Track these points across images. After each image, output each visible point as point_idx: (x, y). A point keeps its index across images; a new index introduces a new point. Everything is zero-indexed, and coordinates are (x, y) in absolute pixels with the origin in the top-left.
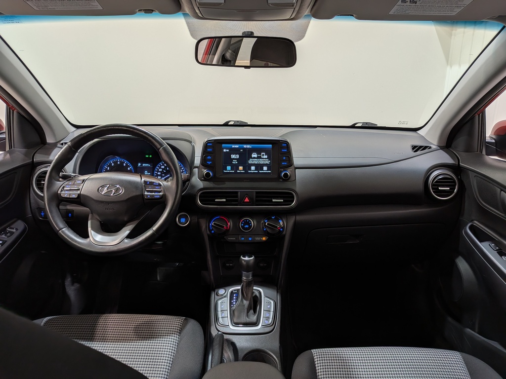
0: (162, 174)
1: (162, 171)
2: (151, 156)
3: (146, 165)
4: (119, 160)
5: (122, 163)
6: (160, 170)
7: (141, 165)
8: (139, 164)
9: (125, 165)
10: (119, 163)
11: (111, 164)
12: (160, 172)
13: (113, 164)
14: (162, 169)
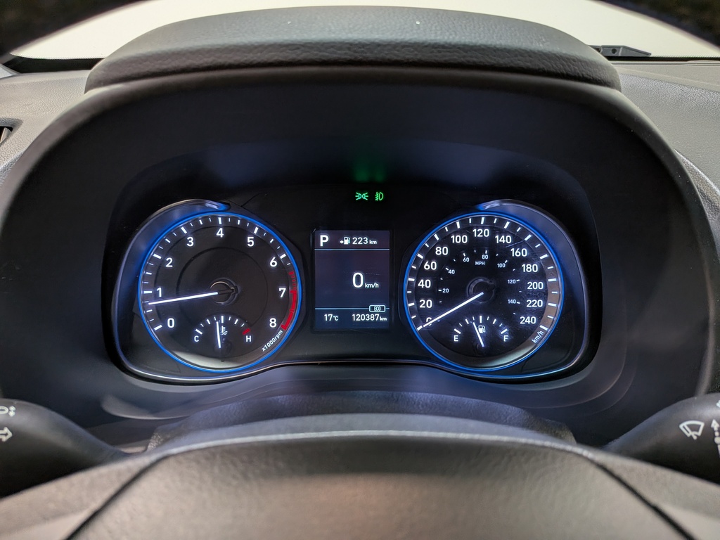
0: (436, 284)
1: (441, 271)
2: (379, 197)
3: (359, 241)
4: (218, 215)
5: (236, 234)
6: (431, 266)
7: (333, 243)
8: (324, 239)
9: (250, 241)
10: (220, 233)
11: (182, 240)
12: (429, 274)
13: (191, 242)
14: (441, 260)
